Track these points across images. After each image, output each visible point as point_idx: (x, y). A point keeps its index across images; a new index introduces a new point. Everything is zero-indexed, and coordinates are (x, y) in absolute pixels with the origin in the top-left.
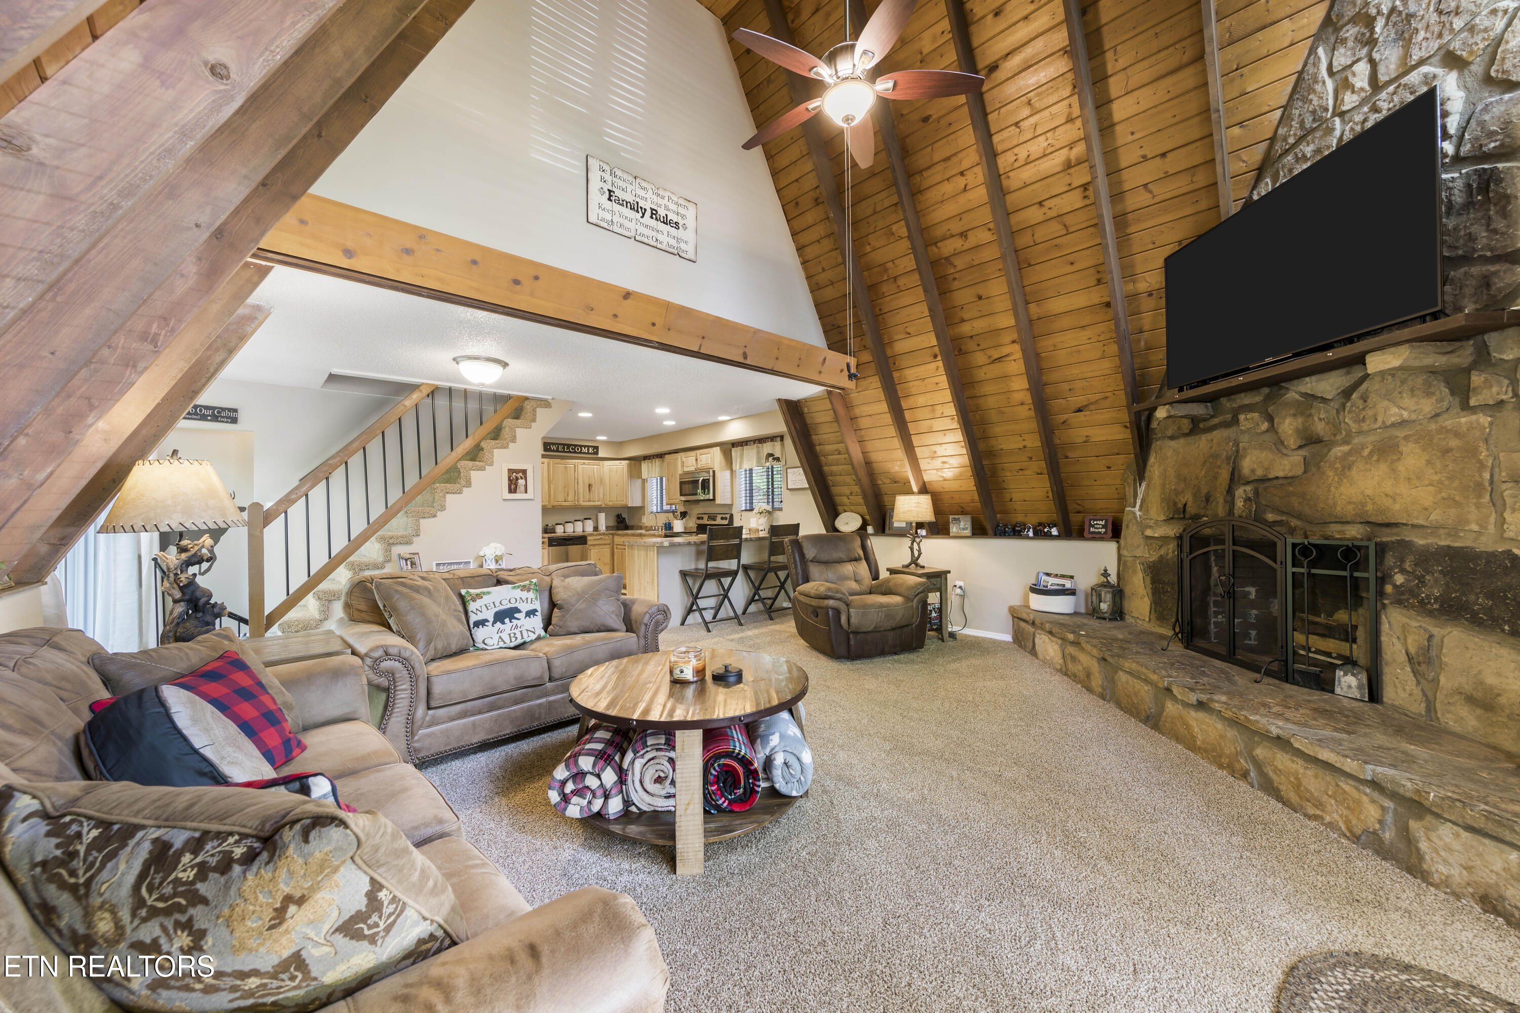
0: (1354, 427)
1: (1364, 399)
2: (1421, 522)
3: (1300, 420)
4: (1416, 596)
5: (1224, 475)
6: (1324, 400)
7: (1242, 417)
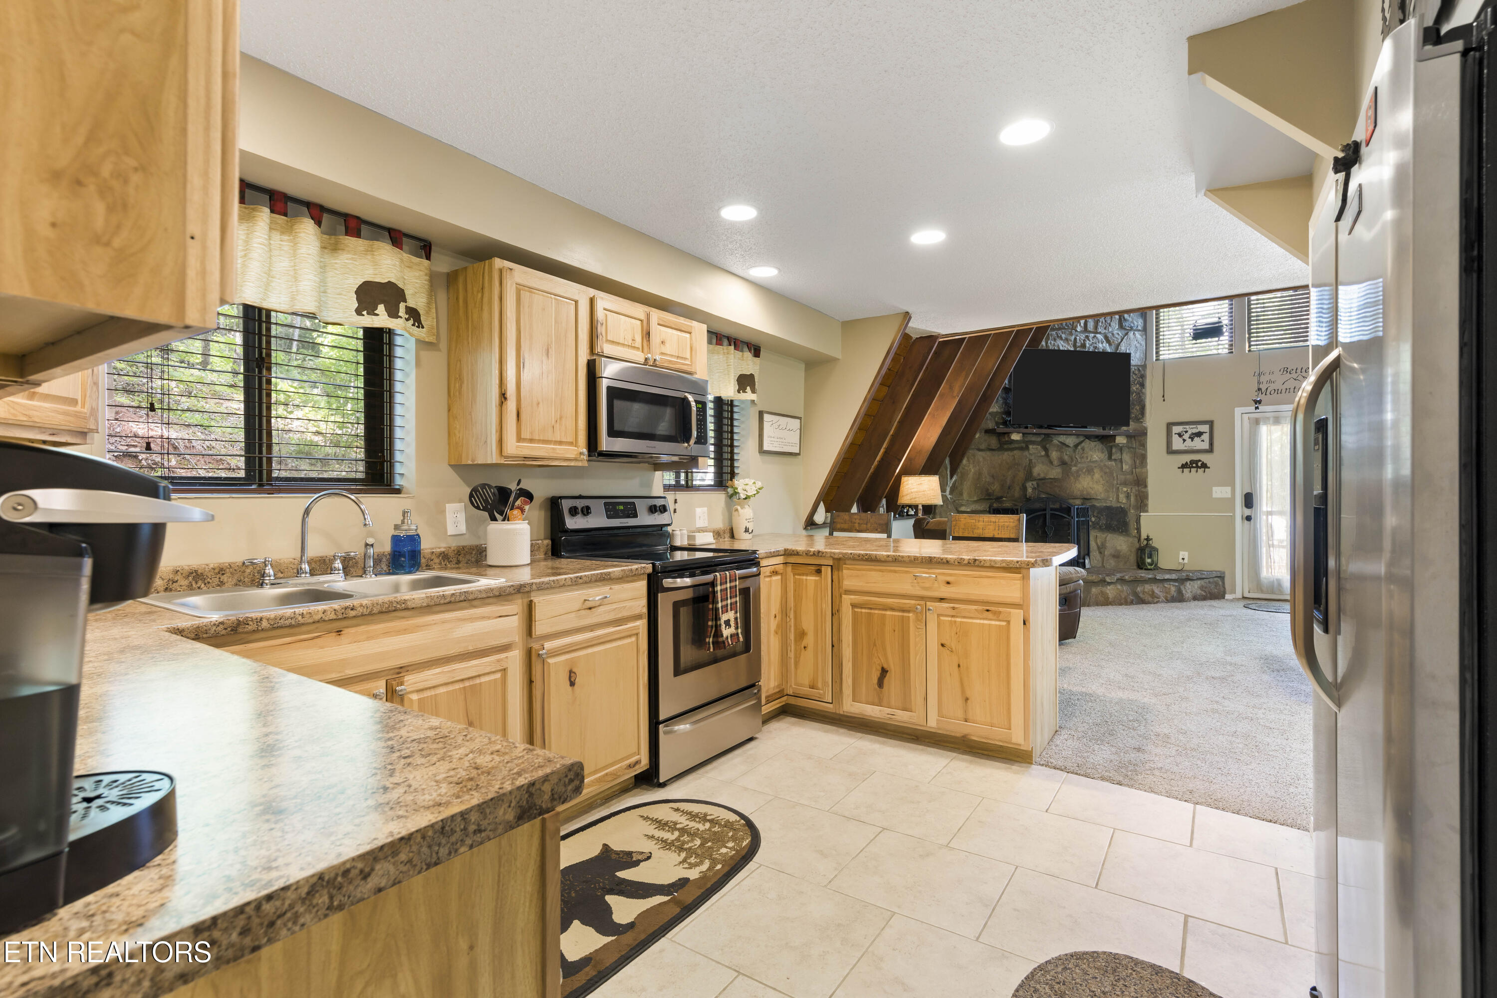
0: (1079, 460)
1: (1083, 449)
2: (1099, 498)
3: (1059, 453)
4: (1098, 524)
5: (1021, 475)
6: (1068, 446)
7: (1031, 447)
